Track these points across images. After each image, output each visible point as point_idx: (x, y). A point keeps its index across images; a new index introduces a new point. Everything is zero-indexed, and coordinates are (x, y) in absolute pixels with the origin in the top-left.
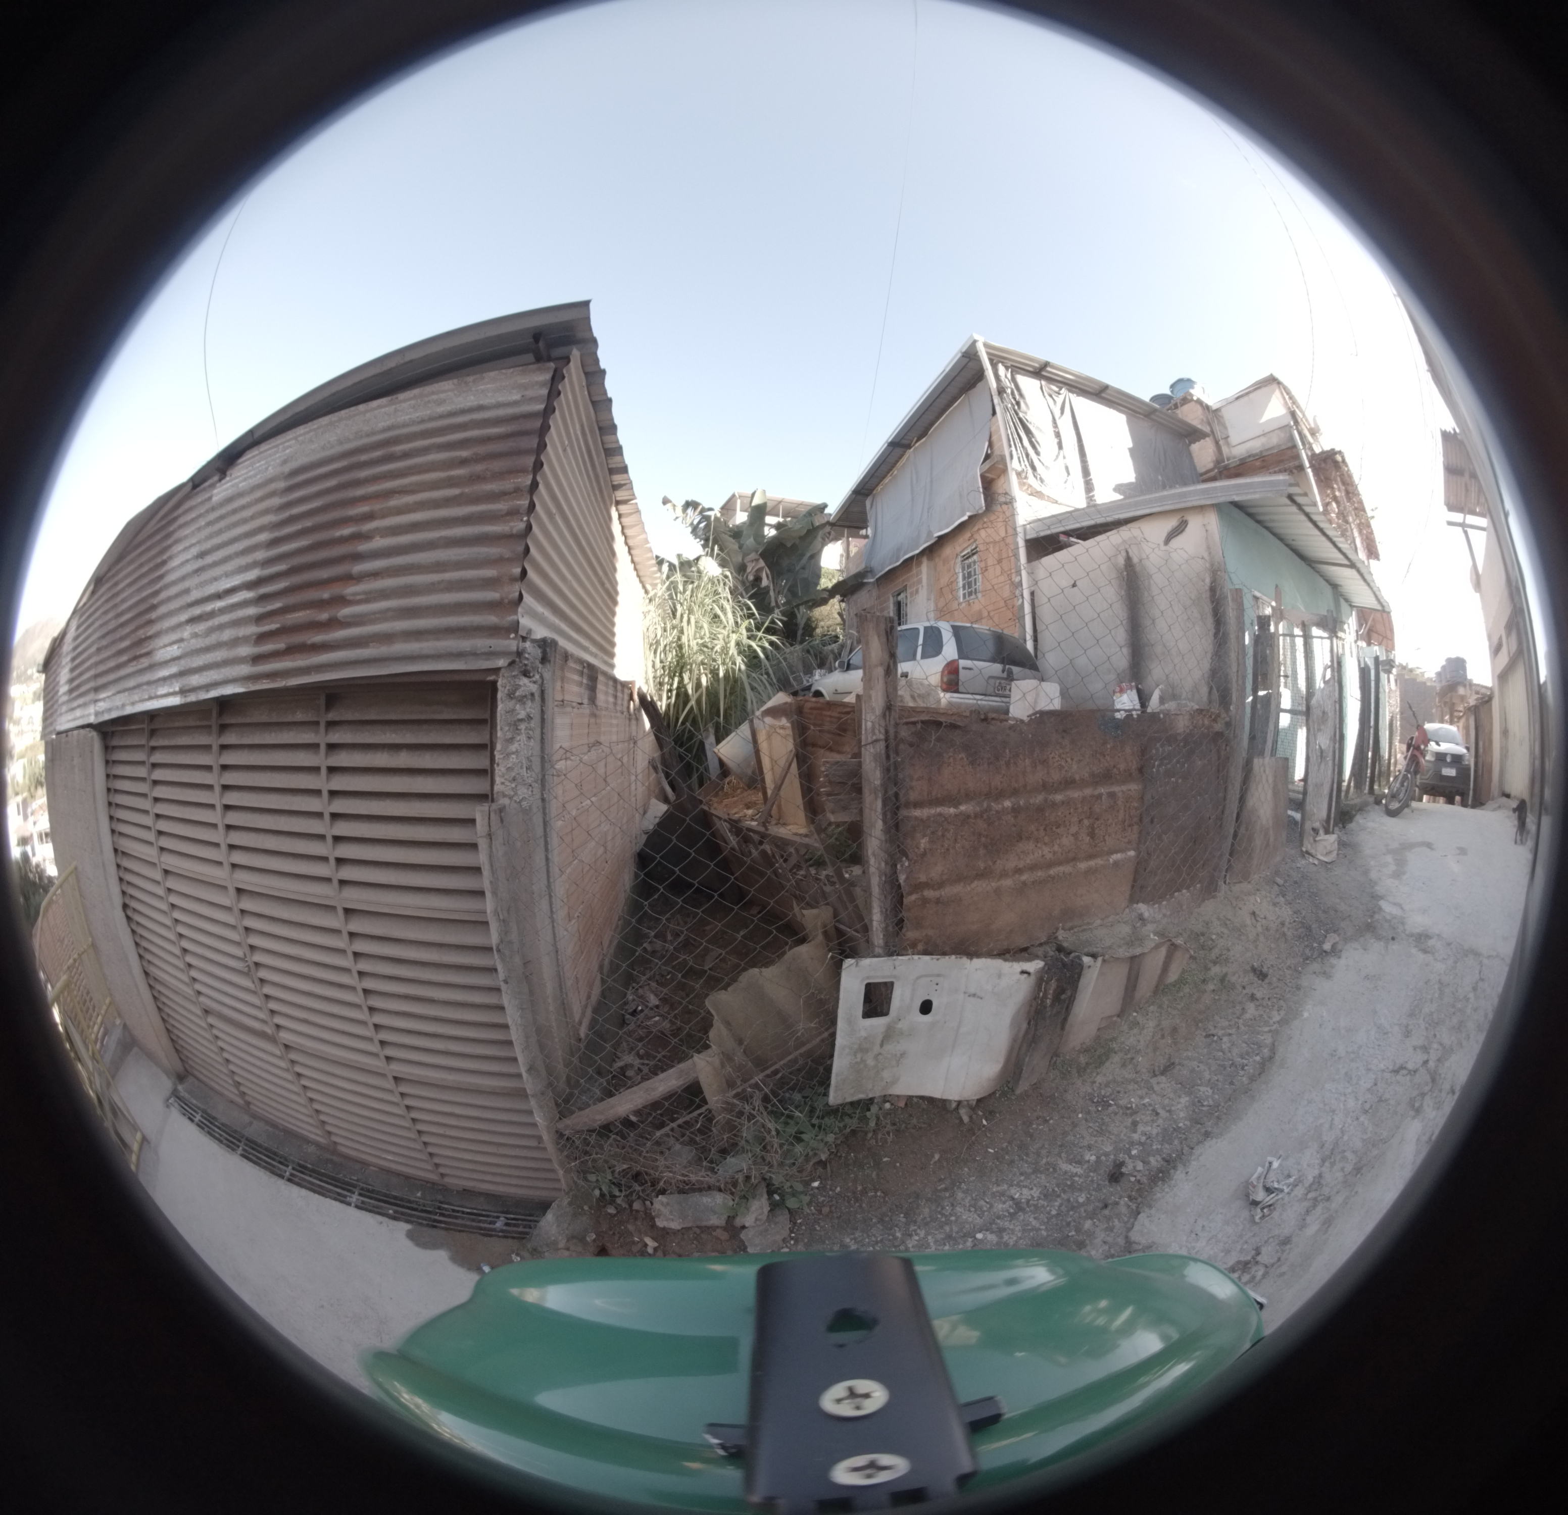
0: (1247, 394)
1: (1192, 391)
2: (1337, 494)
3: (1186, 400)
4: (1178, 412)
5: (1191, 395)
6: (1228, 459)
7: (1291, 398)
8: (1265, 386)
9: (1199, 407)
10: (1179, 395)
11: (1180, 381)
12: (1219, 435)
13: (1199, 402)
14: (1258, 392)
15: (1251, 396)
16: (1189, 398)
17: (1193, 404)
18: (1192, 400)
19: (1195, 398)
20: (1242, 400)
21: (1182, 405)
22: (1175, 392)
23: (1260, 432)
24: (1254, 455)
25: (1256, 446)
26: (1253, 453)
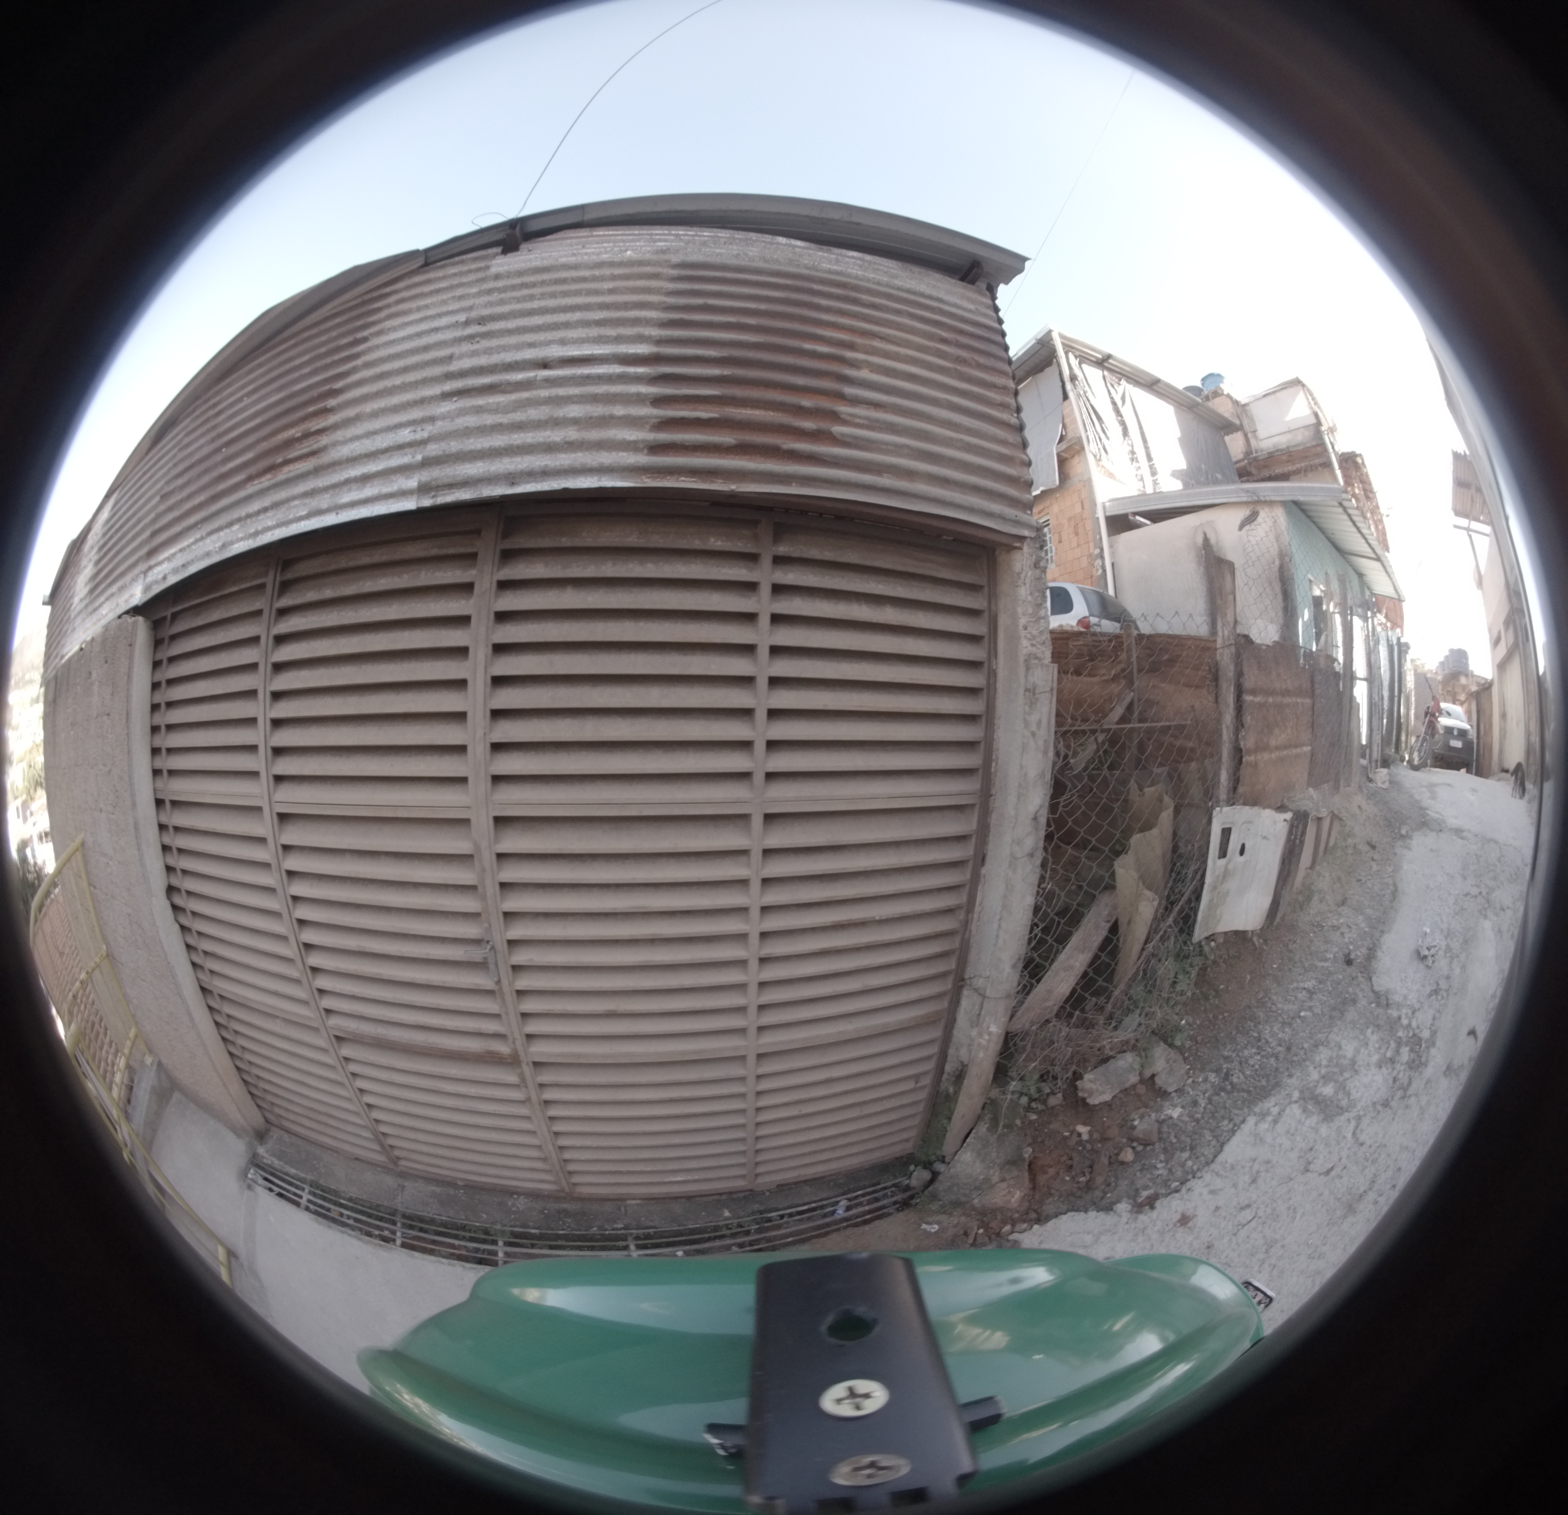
0: (1274, 392)
1: (1222, 386)
2: (1357, 491)
3: (1217, 393)
4: (1210, 404)
5: (1223, 391)
6: (1256, 452)
7: (1313, 399)
8: (1291, 387)
9: (1229, 401)
10: (1210, 388)
11: (1211, 375)
12: (1247, 427)
13: (1229, 396)
14: (1284, 392)
15: (1278, 394)
16: (1220, 392)
17: (1224, 397)
18: (1223, 394)
19: (1225, 393)
20: (1269, 398)
21: (1213, 398)
22: (1206, 385)
23: (1286, 429)
24: (1281, 450)
25: (1283, 441)
26: (1280, 447)
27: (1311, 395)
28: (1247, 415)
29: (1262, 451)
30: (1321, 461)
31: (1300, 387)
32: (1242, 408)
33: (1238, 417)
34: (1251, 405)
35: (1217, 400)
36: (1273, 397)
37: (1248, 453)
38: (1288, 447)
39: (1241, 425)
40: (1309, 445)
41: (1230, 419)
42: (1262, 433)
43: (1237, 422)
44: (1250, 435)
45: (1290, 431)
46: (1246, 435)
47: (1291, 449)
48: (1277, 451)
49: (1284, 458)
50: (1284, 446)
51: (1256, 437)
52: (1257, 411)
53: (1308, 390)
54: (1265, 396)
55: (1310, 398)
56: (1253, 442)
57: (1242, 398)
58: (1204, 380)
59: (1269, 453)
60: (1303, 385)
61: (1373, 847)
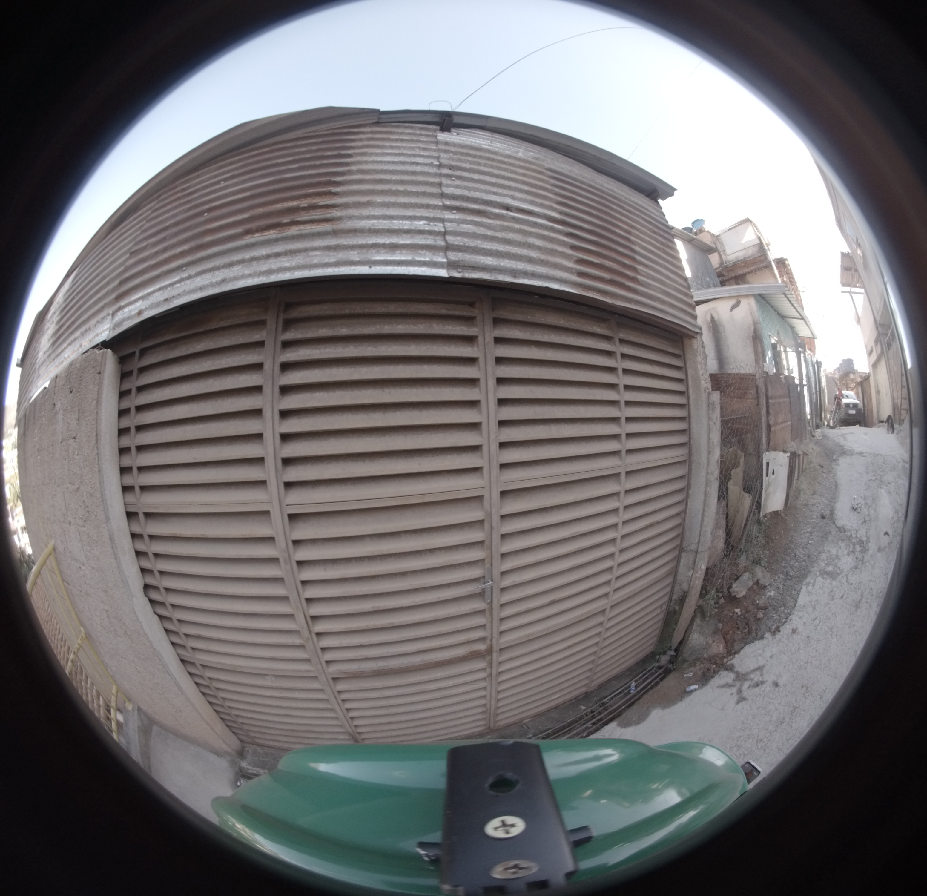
0: (735, 227)
1: (704, 226)
3: (701, 231)
4: (698, 237)
5: (705, 229)
6: (726, 263)
7: (757, 229)
8: (744, 223)
9: (709, 234)
10: (697, 228)
11: (697, 220)
12: (720, 249)
13: (708, 232)
14: (740, 226)
15: (737, 228)
16: (703, 230)
17: (705, 233)
18: (705, 231)
20: (731, 231)
21: (700, 233)
22: (695, 226)
23: (742, 248)
24: (741, 260)
25: (741, 255)
26: (740, 259)
27: (756, 226)
28: (719, 242)
29: (729, 261)
30: (764, 264)
31: (749, 223)
32: (716, 238)
33: (714, 243)
34: (721, 236)
35: (702, 235)
36: (734, 230)
37: (721, 263)
38: (744, 258)
39: (717, 248)
40: (756, 256)
41: (710, 245)
42: (728, 251)
43: (714, 246)
44: (721, 253)
45: (745, 249)
46: (719, 254)
47: (746, 259)
48: (738, 261)
49: (742, 264)
50: (742, 258)
51: (725, 254)
52: (724, 238)
53: (754, 224)
54: (729, 230)
55: (755, 228)
56: (724, 257)
57: (716, 233)
58: (693, 223)
59: (734, 263)
60: (751, 222)
61: (822, 467)
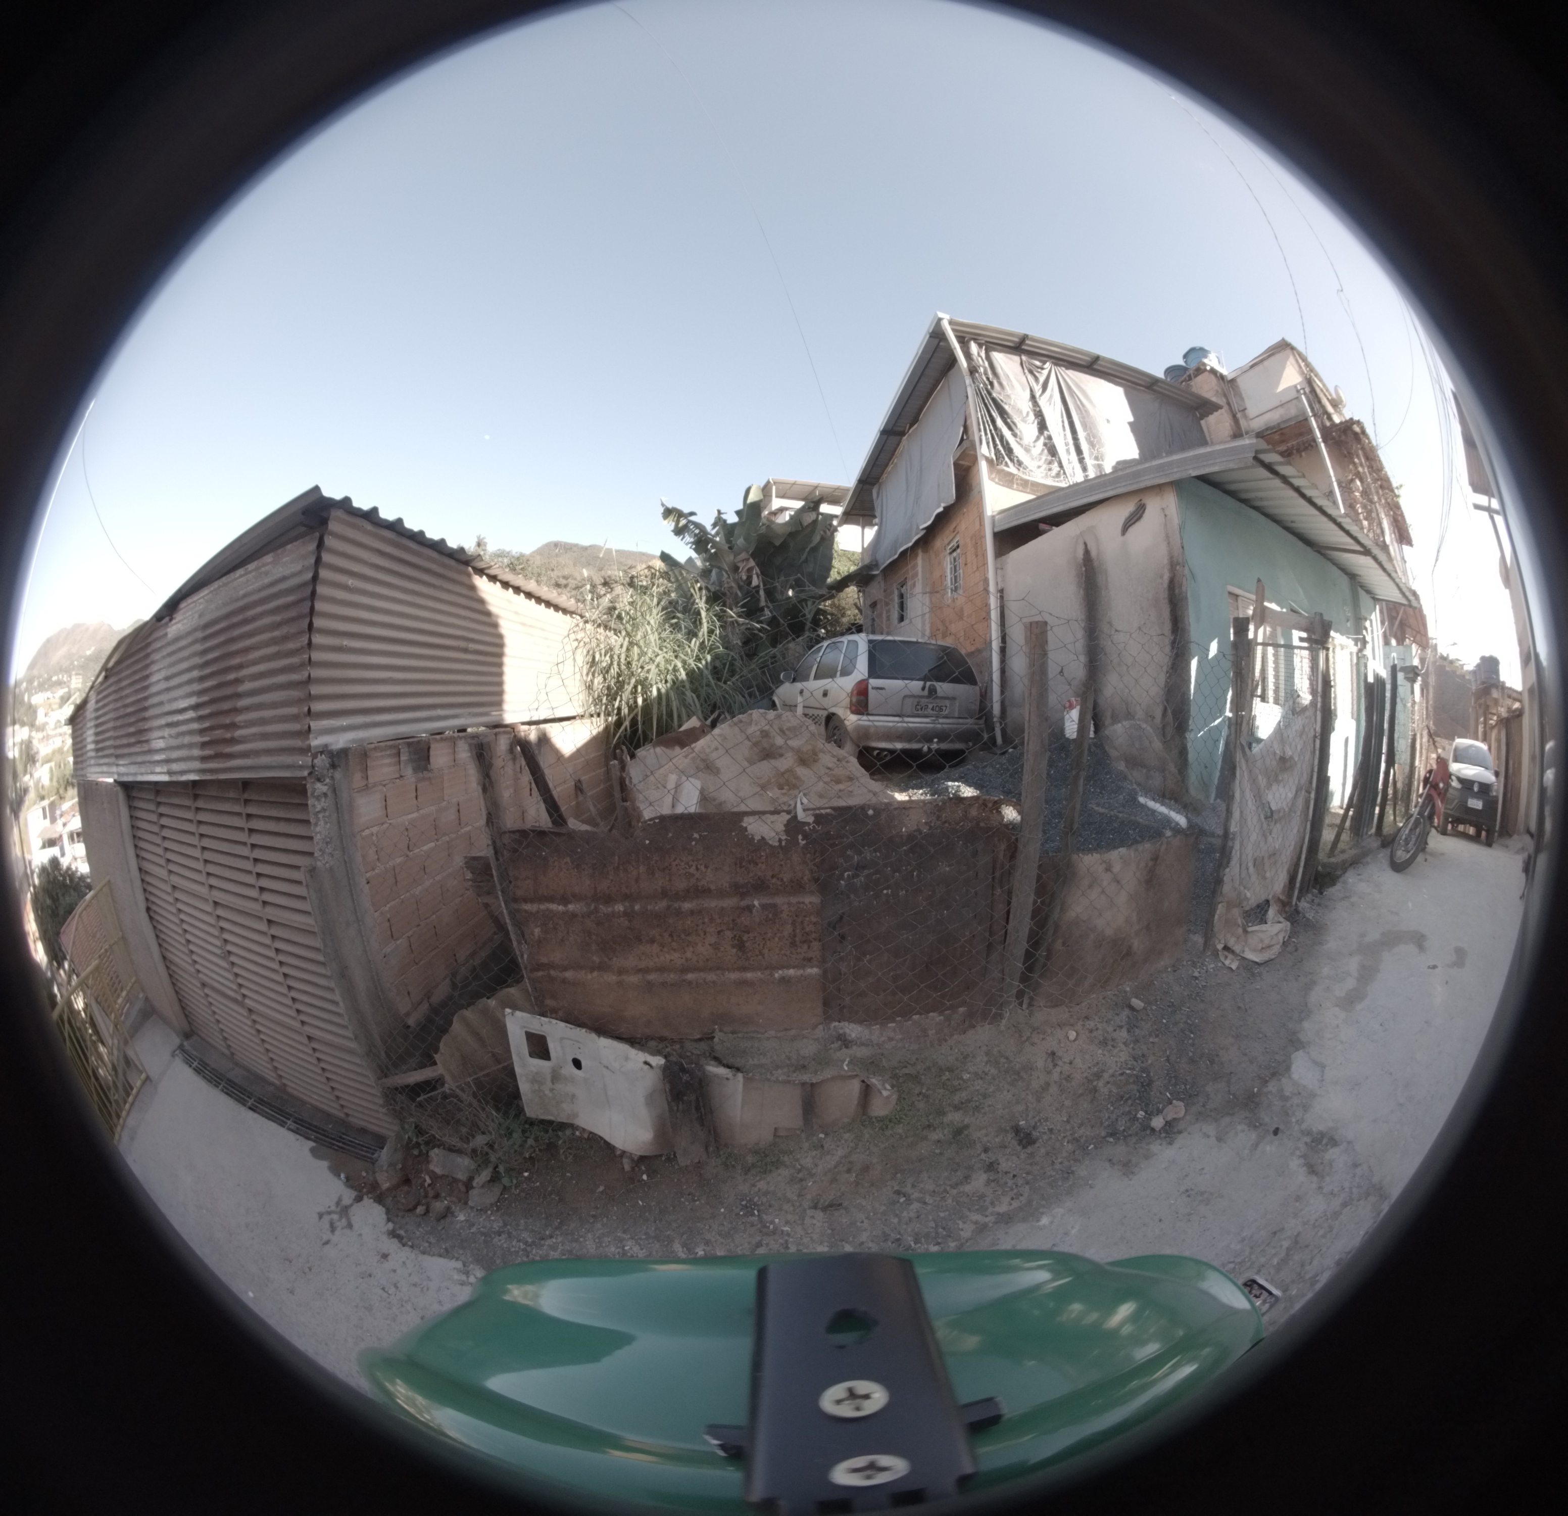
0: (1262, 361)
1: (1206, 361)
3: (1200, 370)
4: (1192, 383)
8: (1279, 352)
9: (1213, 377)
10: (1193, 365)
11: (1192, 350)
13: (1213, 371)
14: (1272, 359)
15: (1266, 363)
16: (1202, 367)
18: (1205, 370)
19: (1208, 368)
21: (1196, 376)
22: (1188, 362)
23: (1279, 404)
24: (1272, 428)
25: (1274, 417)
27: (1304, 360)
28: (1235, 391)
29: (1253, 431)
31: (1289, 351)
32: (1228, 384)
33: (1225, 396)
34: (1238, 380)
35: (1200, 378)
37: (1237, 436)
38: (1279, 424)
41: (1213, 397)
42: (1252, 411)
44: (1239, 415)
45: (1282, 405)
47: (1282, 426)
48: (1267, 429)
49: (1276, 437)
51: (1245, 417)
52: (1242, 384)
53: (1299, 354)
54: (1252, 367)
55: (1302, 364)
57: (1229, 373)
58: (1185, 356)
59: (1259, 433)
60: (1293, 348)
